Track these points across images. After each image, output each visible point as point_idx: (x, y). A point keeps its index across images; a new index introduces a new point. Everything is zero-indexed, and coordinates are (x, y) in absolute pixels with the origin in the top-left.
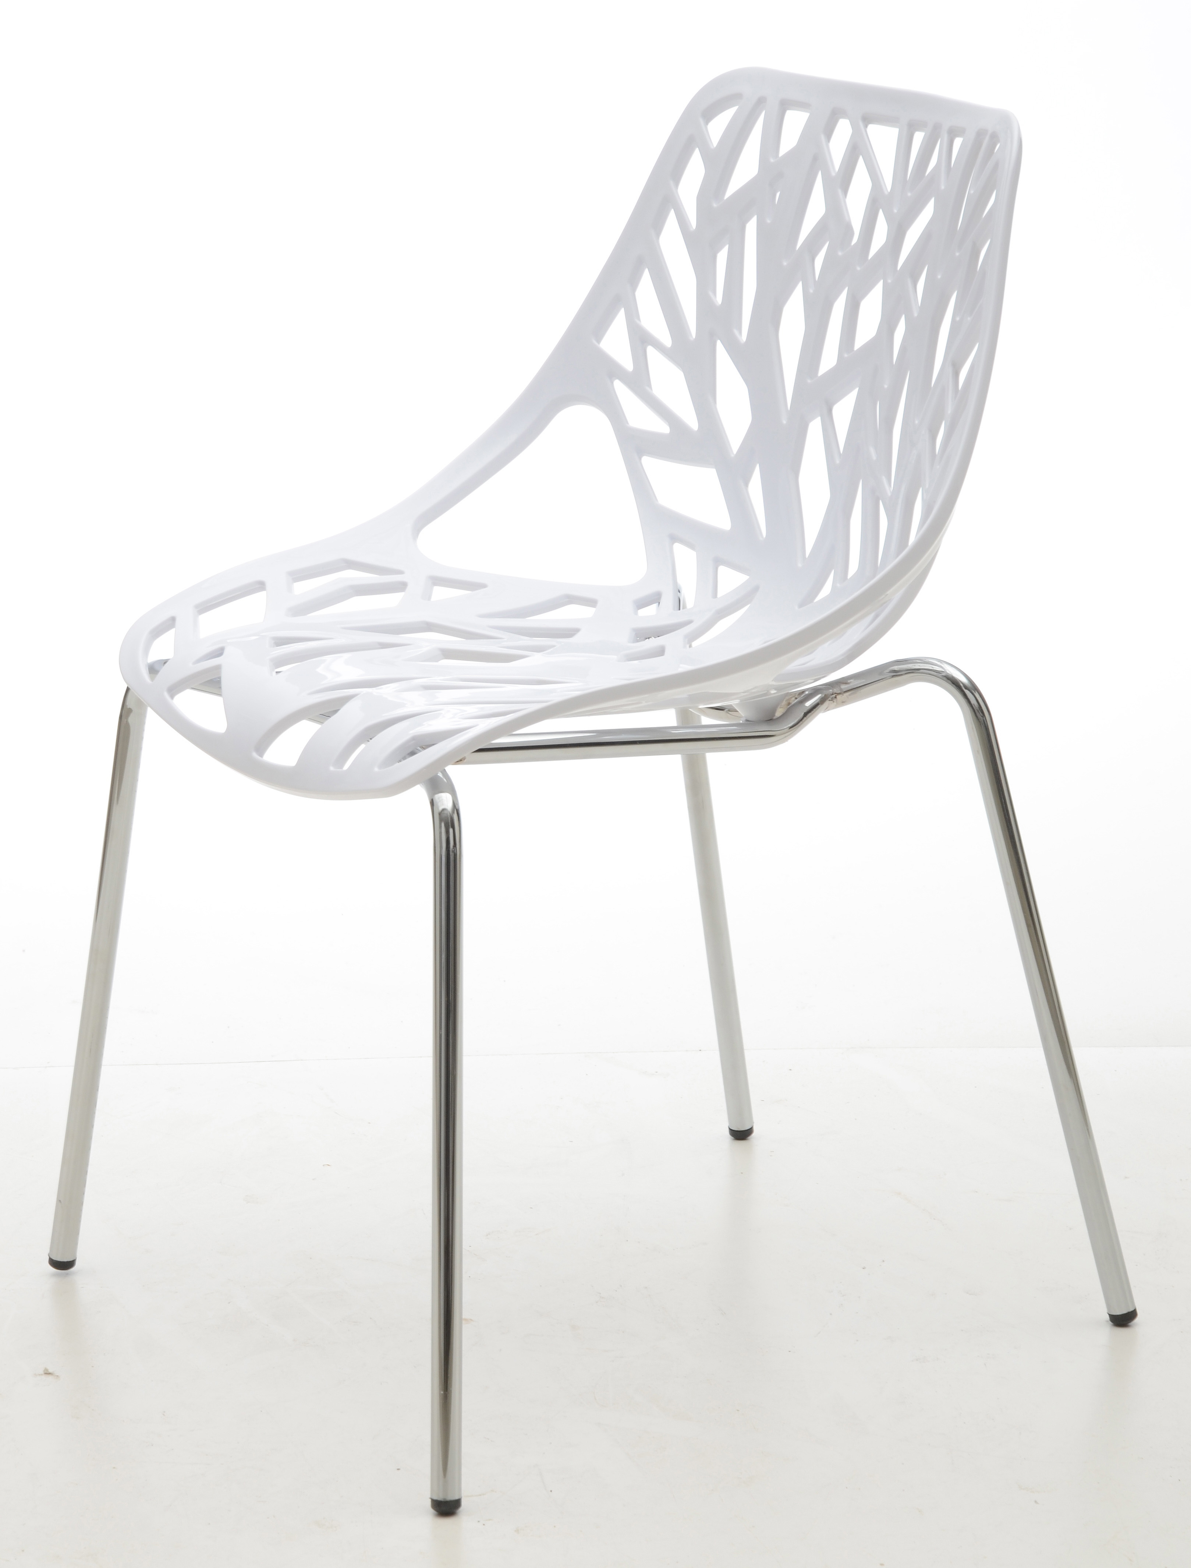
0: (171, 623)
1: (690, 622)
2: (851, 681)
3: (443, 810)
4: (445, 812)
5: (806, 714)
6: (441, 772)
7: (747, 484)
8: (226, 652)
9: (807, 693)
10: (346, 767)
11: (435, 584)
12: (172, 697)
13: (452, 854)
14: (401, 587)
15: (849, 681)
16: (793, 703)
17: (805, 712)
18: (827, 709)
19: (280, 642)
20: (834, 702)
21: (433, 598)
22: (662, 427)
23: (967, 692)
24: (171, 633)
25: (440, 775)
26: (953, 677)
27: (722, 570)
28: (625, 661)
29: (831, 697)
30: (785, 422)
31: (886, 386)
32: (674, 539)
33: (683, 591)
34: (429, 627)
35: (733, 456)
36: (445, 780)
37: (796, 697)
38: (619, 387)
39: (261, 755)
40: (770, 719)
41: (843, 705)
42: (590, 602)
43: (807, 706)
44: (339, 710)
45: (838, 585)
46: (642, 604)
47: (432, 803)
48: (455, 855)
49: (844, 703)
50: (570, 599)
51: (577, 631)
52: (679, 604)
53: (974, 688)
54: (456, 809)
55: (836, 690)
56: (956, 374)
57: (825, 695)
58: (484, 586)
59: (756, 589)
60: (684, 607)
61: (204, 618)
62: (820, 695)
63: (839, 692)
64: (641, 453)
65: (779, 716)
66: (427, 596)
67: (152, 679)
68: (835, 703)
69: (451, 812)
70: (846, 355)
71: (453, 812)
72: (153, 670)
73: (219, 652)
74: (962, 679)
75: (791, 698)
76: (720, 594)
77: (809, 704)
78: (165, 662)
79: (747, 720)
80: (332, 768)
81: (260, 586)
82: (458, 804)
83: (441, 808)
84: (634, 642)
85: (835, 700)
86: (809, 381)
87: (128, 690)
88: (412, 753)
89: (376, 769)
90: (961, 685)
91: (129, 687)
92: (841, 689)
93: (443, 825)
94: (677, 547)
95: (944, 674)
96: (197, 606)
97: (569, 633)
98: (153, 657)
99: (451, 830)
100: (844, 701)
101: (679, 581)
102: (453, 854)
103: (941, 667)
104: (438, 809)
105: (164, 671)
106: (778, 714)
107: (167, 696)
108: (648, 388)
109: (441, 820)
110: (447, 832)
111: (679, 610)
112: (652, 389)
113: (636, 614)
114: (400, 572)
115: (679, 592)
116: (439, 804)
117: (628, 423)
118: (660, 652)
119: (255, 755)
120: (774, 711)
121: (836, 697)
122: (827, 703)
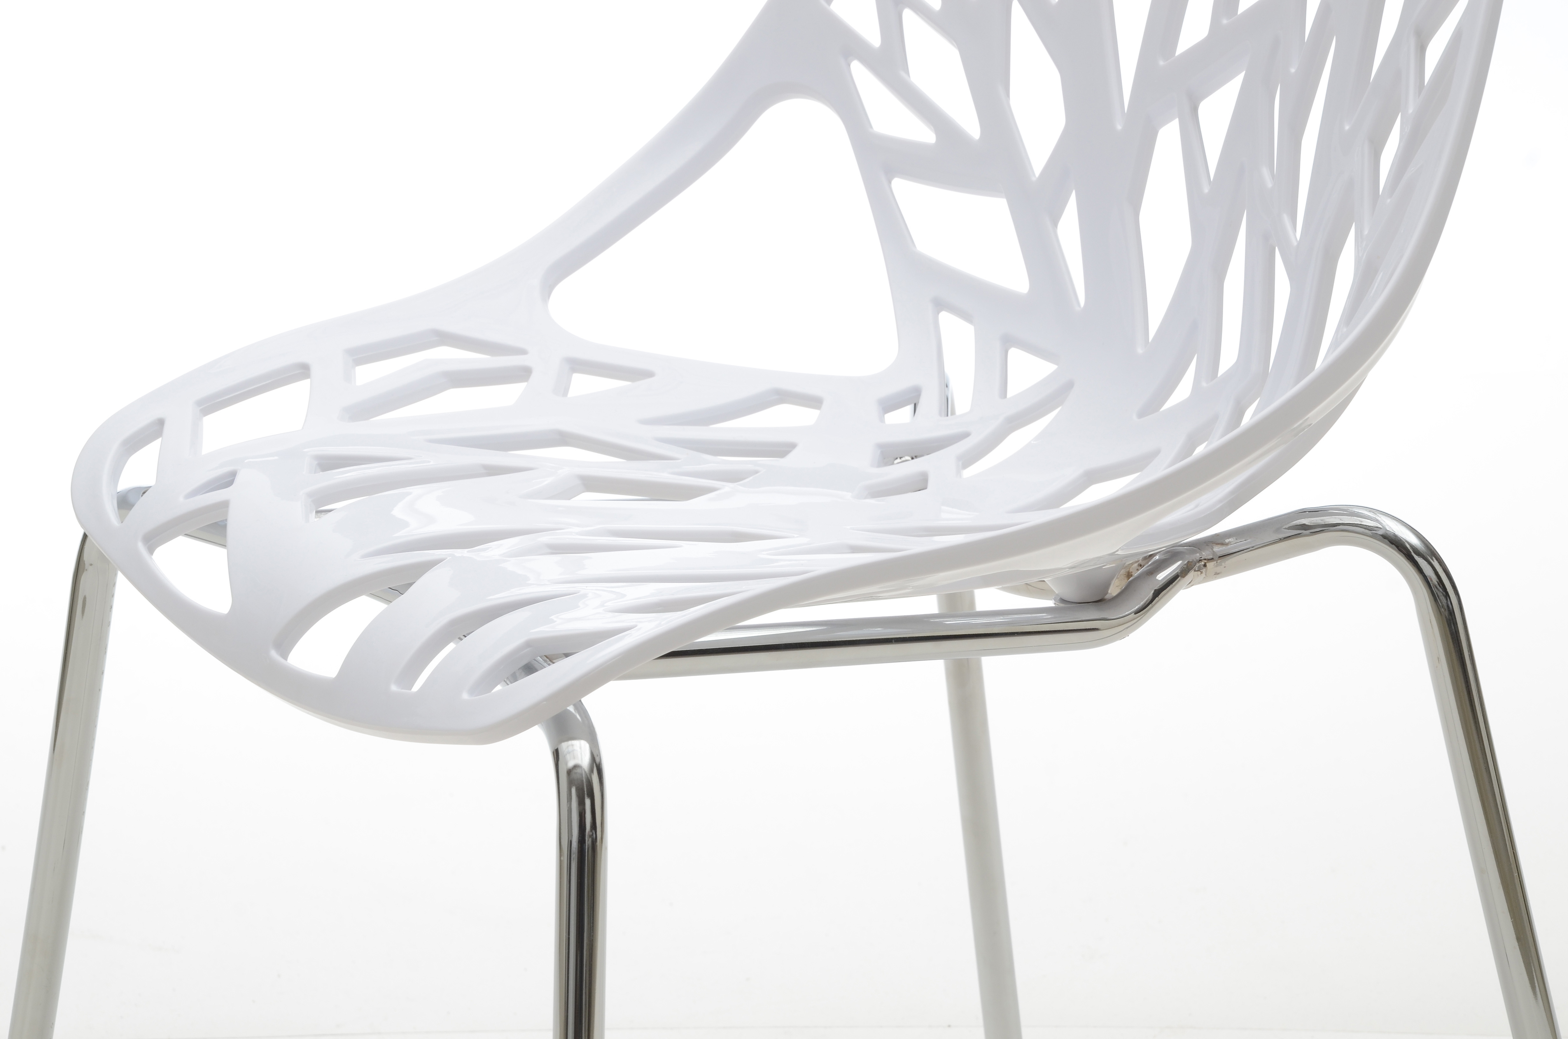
0: (156, 429)
1: (966, 435)
2: (1230, 540)
3: (576, 767)
4: (578, 771)
5: (1157, 593)
6: (575, 705)
7: (1055, 223)
8: (238, 479)
9: (1157, 557)
10: (416, 687)
11: (574, 370)
12: (151, 551)
13: (588, 841)
14: (522, 374)
15: (1227, 541)
16: (1136, 574)
17: (1156, 588)
18: (1190, 584)
19: (328, 463)
20: (1202, 573)
21: (572, 393)
22: (925, 135)
23: (1420, 561)
24: (155, 446)
25: (571, 708)
26: (1395, 536)
27: (1014, 354)
28: (866, 498)
29: (1198, 565)
30: (1119, 127)
31: (1293, 70)
32: (940, 305)
33: (952, 385)
34: (563, 439)
35: (1034, 179)
36: (578, 717)
37: (1140, 562)
38: (859, 72)
39: (285, 655)
40: (1100, 601)
41: (1216, 578)
42: (813, 402)
43: (1160, 579)
44: (411, 584)
45: (1204, 384)
46: (890, 405)
47: (556, 754)
48: (594, 842)
49: (1217, 575)
50: (781, 396)
51: (792, 446)
52: (947, 406)
53: (1431, 554)
54: (597, 766)
55: (1206, 554)
56: (1422, 49)
57: (1188, 562)
58: (649, 374)
59: (1069, 386)
60: (953, 413)
61: (211, 421)
62: (1179, 563)
63: (1211, 557)
64: (891, 173)
65: (1114, 594)
66: (563, 389)
67: (122, 518)
68: (1203, 575)
69: (587, 772)
70: (1225, 21)
71: (592, 771)
72: (125, 502)
73: (227, 480)
74: (1412, 539)
75: (1132, 564)
76: (1011, 392)
77: (1162, 576)
78: (144, 491)
79: (1063, 601)
80: (394, 688)
81: (302, 371)
82: (599, 755)
83: (571, 764)
84: (879, 466)
85: (1204, 570)
86: (1161, 63)
87: (85, 537)
88: (529, 669)
89: (465, 696)
90: (1408, 546)
91: (87, 533)
92: (1214, 553)
93: (574, 790)
94: (945, 317)
95: (1380, 532)
96: (199, 403)
97: (781, 450)
98: (126, 483)
99: (588, 802)
100: (1218, 572)
101: (947, 370)
102: (590, 839)
103: (1377, 521)
104: (566, 764)
105: (141, 505)
106: (1113, 591)
107: (142, 548)
108: (903, 74)
109: (571, 783)
110: (581, 803)
111: (947, 416)
112: (909, 76)
113: (882, 420)
114: (523, 352)
115: (947, 386)
116: (568, 757)
117: (871, 127)
118: (920, 483)
119: (274, 654)
120: (1107, 586)
121: (1205, 565)
122: (1192, 574)
